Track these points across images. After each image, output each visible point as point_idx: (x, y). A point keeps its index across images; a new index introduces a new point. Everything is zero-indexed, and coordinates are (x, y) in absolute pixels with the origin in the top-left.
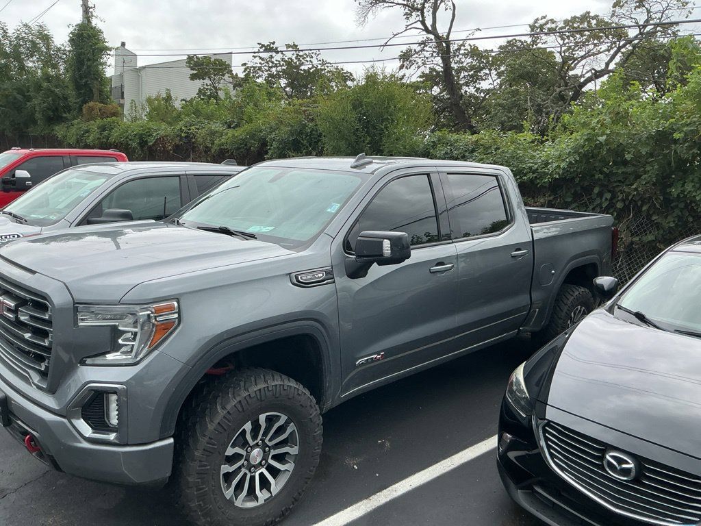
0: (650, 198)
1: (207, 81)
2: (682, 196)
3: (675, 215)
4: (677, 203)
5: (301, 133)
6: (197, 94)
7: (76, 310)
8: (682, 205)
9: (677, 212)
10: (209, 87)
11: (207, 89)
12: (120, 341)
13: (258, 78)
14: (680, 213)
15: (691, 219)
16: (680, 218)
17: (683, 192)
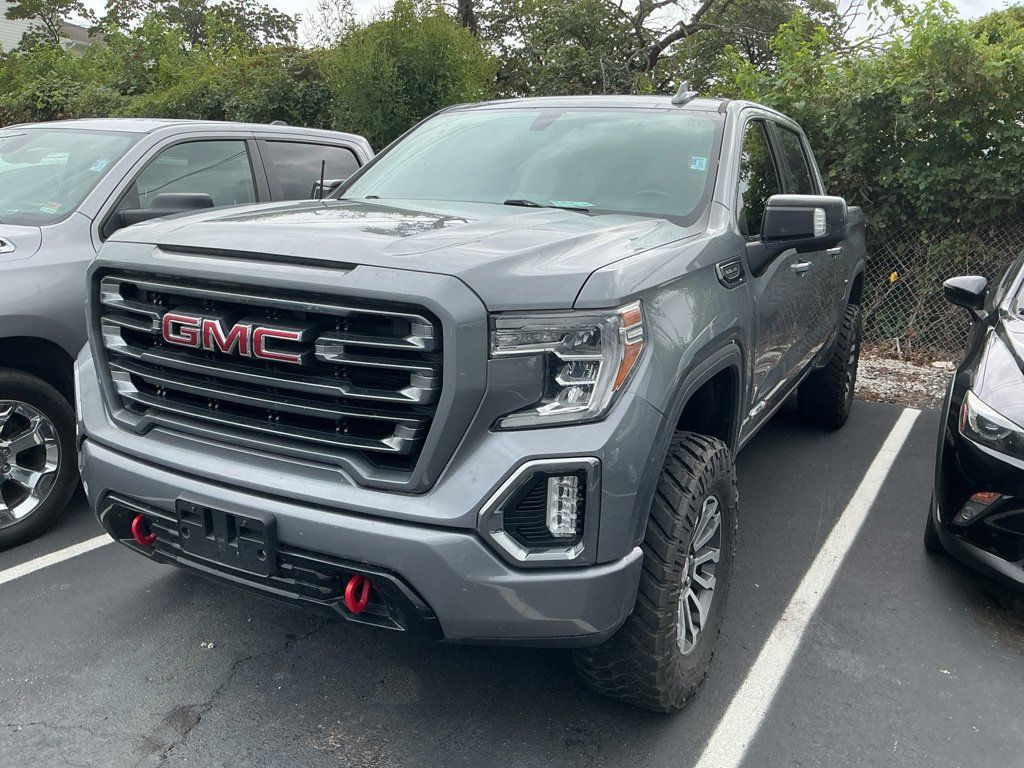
0: (856, 189)
1: (38, 21)
2: (895, 185)
3: (883, 212)
4: (886, 196)
5: (285, 98)
6: (21, 43)
7: (491, 326)
8: (893, 199)
9: (886, 208)
10: (41, 31)
11: (38, 36)
12: (559, 380)
13: (131, 17)
14: (890, 211)
15: (904, 218)
16: (890, 216)
17: (896, 180)
